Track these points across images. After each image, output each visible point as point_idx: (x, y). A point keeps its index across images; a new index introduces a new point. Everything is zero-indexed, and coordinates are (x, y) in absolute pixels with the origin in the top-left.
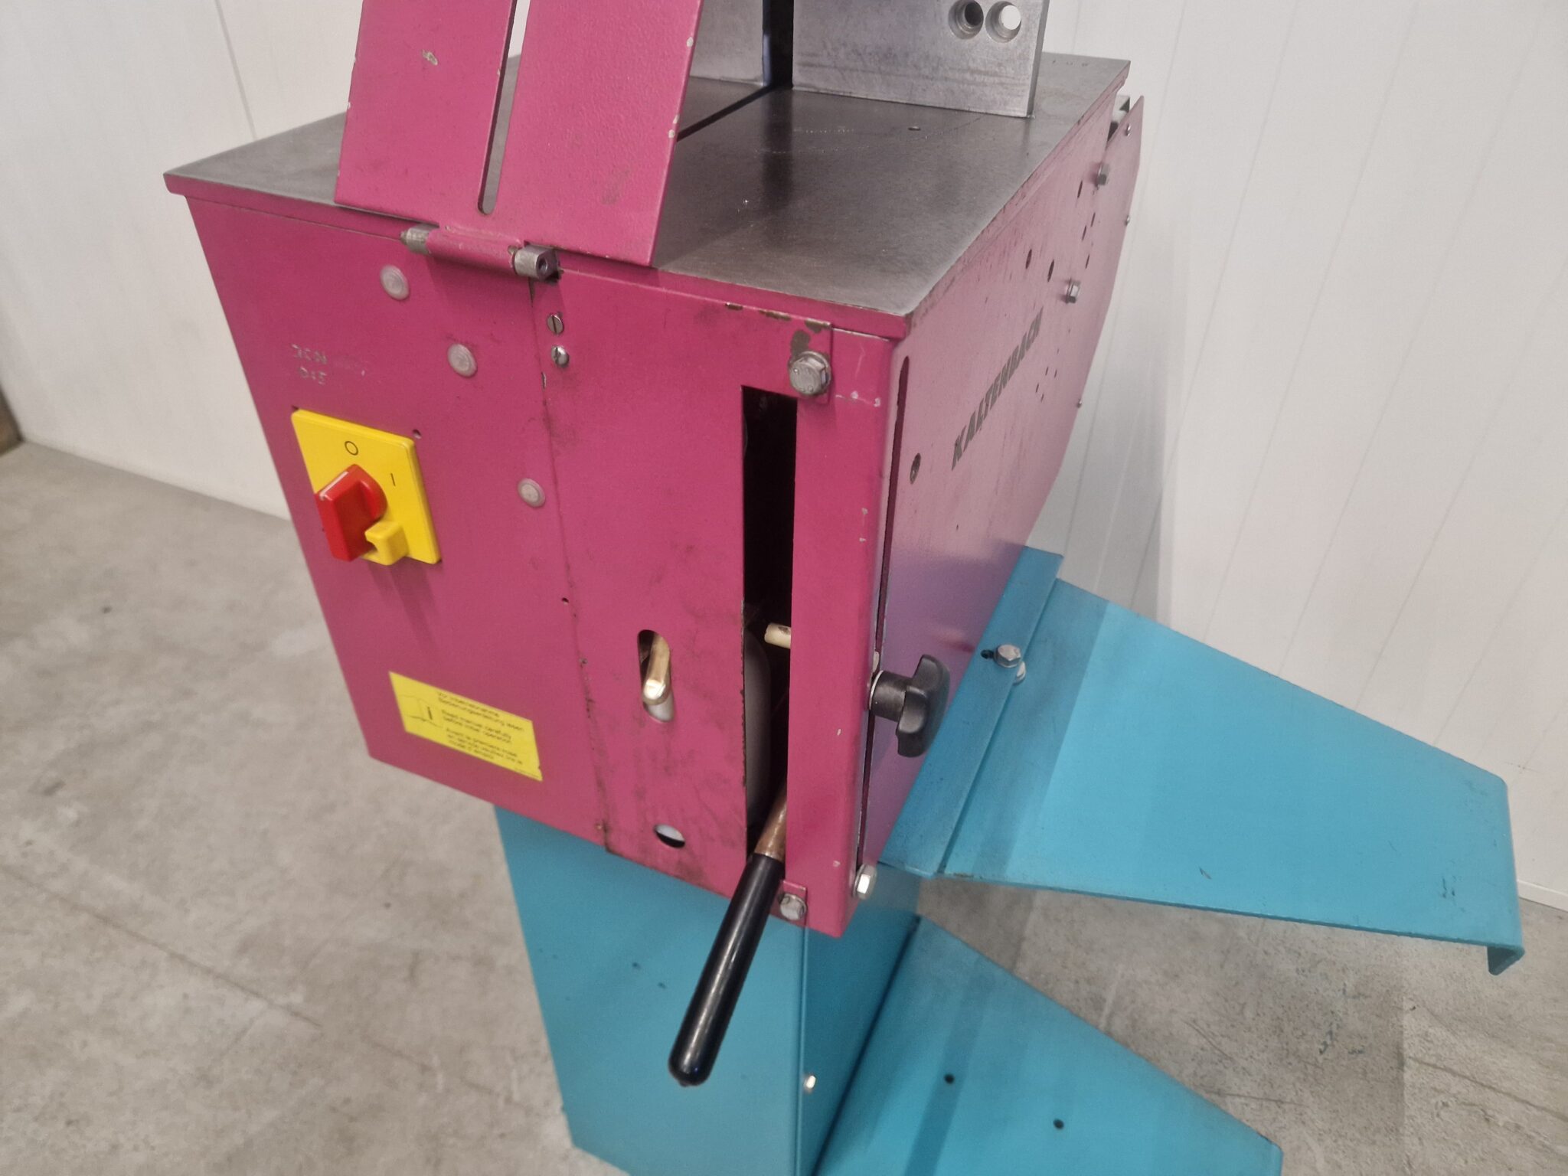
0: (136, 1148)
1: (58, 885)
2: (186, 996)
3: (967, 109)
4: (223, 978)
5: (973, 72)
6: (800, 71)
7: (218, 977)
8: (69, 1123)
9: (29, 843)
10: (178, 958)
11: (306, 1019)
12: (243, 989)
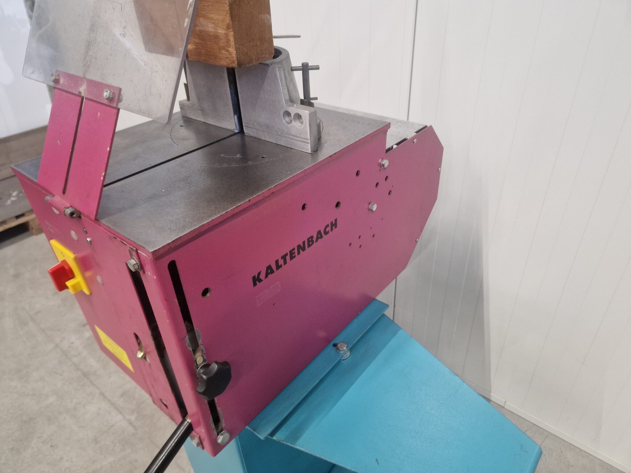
0: (67, 461)
1: (75, 360)
2: (100, 409)
3: (293, 148)
4: (113, 404)
5: (293, 136)
6: (245, 128)
7: (112, 404)
8: (51, 446)
9: (72, 343)
10: (102, 394)
11: (133, 426)
12: (118, 410)
